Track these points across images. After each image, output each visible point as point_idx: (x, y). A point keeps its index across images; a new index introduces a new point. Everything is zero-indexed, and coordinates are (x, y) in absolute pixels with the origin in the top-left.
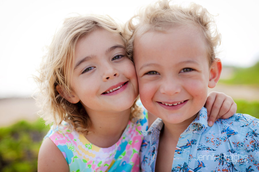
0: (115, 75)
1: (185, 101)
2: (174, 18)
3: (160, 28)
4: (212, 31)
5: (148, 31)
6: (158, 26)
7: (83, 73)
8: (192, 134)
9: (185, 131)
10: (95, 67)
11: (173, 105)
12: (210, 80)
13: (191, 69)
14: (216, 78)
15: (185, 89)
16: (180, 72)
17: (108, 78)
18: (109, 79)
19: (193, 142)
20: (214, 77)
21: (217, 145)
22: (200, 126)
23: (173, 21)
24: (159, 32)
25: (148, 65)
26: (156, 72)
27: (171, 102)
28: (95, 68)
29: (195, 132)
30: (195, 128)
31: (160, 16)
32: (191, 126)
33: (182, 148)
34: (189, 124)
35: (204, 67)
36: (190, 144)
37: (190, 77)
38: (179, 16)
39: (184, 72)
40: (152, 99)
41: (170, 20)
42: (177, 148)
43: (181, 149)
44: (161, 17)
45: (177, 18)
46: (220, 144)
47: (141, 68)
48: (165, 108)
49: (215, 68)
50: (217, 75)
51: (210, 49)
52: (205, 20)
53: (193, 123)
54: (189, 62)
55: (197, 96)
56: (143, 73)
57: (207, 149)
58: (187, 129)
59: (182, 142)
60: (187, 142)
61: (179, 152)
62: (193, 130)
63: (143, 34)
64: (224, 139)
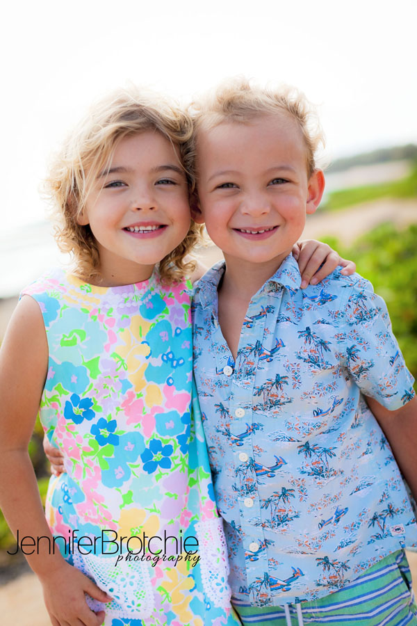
0: (151, 209)
1: (275, 227)
2: (259, 104)
3: (241, 118)
4: (311, 128)
5: (221, 123)
6: (237, 115)
7: (107, 187)
8: (267, 297)
9: (259, 292)
10: (127, 185)
11: (258, 233)
12: (308, 202)
13: (283, 181)
14: (315, 200)
15: (274, 208)
16: (268, 185)
17: (139, 209)
18: (140, 211)
19: (269, 309)
20: (313, 199)
21: (299, 318)
22: (278, 286)
23: (258, 108)
24: (239, 123)
25: (223, 173)
26: (232, 184)
27: (256, 227)
28: (127, 187)
29: (271, 294)
30: (271, 287)
31: (238, 101)
32: (266, 284)
33: (253, 319)
34: (265, 282)
35: (301, 176)
36: (264, 312)
37: (283, 192)
38: (266, 102)
39: (274, 184)
40: (228, 224)
41: (254, 107)
42: (246, 318)
43: (251, 320)
44: (241, 103)
45: (264, 104)
46: (302, 316)
47: (211, 178)
48: (245, 237)
49: (315, 183)
50: (317, 194)
51: (309, 152)
52: (301, 110)
53: (270, 280)
54: (282, 168)
55: (292, 219)
56: (215, 186)
57: (287, 320)
58: (262, 289)
59: (254, 310)
60: (261, 310)
61: (249, 325)
62: (268, 290)
63: (213, 127)
64: (307, 307)
